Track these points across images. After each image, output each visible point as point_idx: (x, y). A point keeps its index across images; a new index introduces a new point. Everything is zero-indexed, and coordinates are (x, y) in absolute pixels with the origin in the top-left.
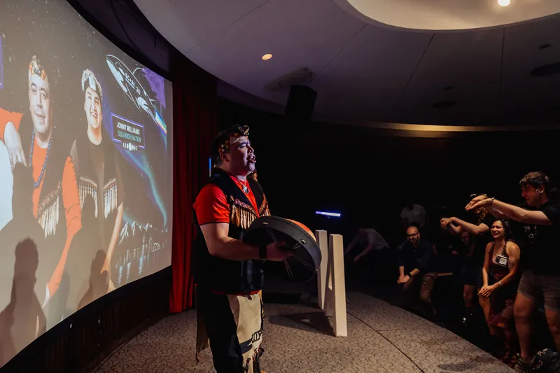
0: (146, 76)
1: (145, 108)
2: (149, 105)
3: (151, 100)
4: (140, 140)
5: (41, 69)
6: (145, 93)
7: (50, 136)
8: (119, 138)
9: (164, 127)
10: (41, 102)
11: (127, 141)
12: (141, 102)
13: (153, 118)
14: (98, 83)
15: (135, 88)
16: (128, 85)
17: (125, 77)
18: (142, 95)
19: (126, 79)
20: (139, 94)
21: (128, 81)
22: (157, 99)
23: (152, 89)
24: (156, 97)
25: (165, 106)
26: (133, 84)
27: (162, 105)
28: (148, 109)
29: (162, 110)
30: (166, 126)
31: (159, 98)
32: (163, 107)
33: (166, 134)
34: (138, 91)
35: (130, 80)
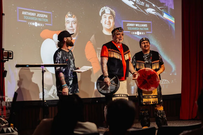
1: (154, 13)
2: (157, 11)
4: (147, 29)
5: (72, 15)
6: (154, 5)
7: (77, 35)
8: (129, 30)
9: (172, 20)
10: (72, 25)
11: (136, 31)
12: (150, 11)
13: (161, 16)
14: (112, 10)
15: (145, 5)
16: (138, 5)
17: (136, 2)
18: (151, 7)
19: (137, 3)
20: (148, 7)
21: (138, 3)
22: (166, 6)
23: (161, 2)
24: (164, 5)
25: (173, 8)
26: (143, 3)
27: (170, 8)
28: (156, 13)
29: (170, 11)
30: (174, 19)
31: (167, 5)
32: (171, 9)
33: (174, 23)
34: (147, 5)
35: (141, 2)
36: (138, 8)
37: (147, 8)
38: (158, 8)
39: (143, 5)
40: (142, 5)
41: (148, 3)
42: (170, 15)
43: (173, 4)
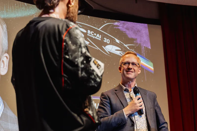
0: (120, 28)
1: (118, 53)
2: (123, 49)
3: (126, 46)
6: (118, 41)
9: (150, 66)
12: (111, 49)
15: (102, 39)
16: (91, 38)
17: (87, 33)
18: (113, 43)
19: (88, 35)
20: (109, 43)
21: (91, 36)
22: (137, 43)
23: (128, 36)
24: (135, 42)
25: (150, 48)
26: (99, 36)
27: (144, 47)
28: (123, 53)
29: (145, 52)
30: (152, 64)
31: (139, 42)
32: (146, 49)
33: (152, 71)
34: (106, 40)
35: (95, 34)
36: (90, 44)
37: (106, 44)
38: (125, 45)
39: (100, 39)
40: (97, 38)
41: (108, 37)
42: (145, 57)
43: (149, 41)
